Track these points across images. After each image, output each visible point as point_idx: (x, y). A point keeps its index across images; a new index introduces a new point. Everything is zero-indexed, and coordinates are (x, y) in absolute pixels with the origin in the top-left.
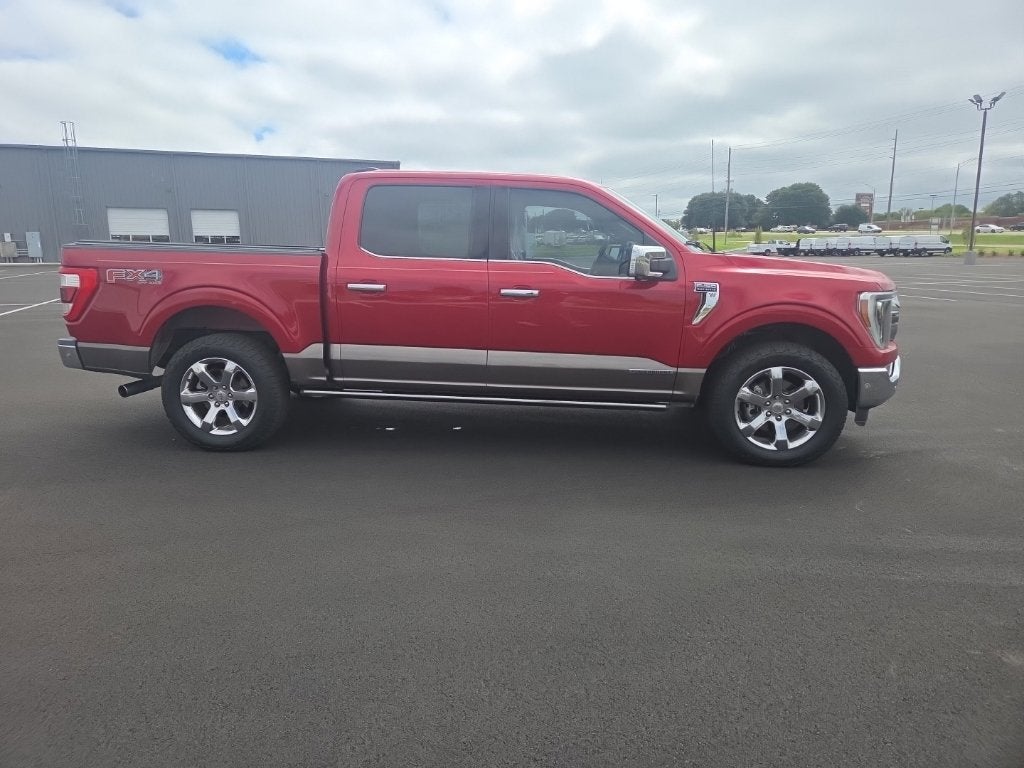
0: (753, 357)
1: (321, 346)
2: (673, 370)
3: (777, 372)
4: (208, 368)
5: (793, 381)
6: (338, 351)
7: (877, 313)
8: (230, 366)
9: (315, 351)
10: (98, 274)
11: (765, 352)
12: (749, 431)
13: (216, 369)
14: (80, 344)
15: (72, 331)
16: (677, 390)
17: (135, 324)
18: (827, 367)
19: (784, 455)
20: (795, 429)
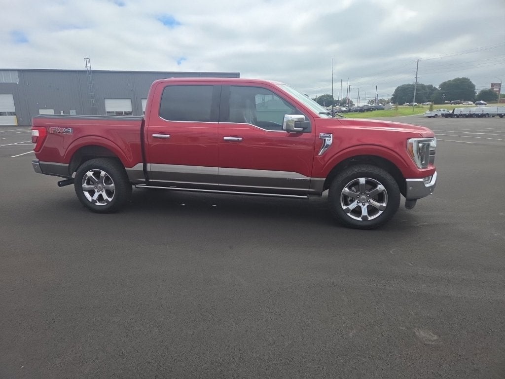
0: (349, 173)
1: (142, 164)
2: (308, 178)
3: (362, 180)
4: (94, 174)
5: (371, 185)
6: (151, 167)
7: (418, 149)
8: (103, 173)
9: (139, 167)
10: (47, 129)
11: (356, 170)
12: (348, 210)
13: (97, 174)
14: (41, 162)
15: (38, 156)
16: (311, 189)
17: (62, 153)
18: (389, 178)
19: (365, 223)
20: (372, 210)
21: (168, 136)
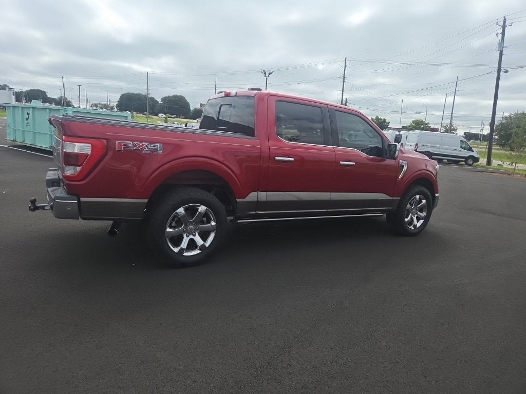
1: (256, 193)
2: (391, 198)
3: (418, 197)
4: (186, 211)
5: (420, 200)
6: (266, 196)
9: (253, 196)
10: (109, 144)
12: (408, 222)
13: (192, 211)
15: (71, 189)
16: (390, 207)
19: (416, 231)
21: (293, 159)
